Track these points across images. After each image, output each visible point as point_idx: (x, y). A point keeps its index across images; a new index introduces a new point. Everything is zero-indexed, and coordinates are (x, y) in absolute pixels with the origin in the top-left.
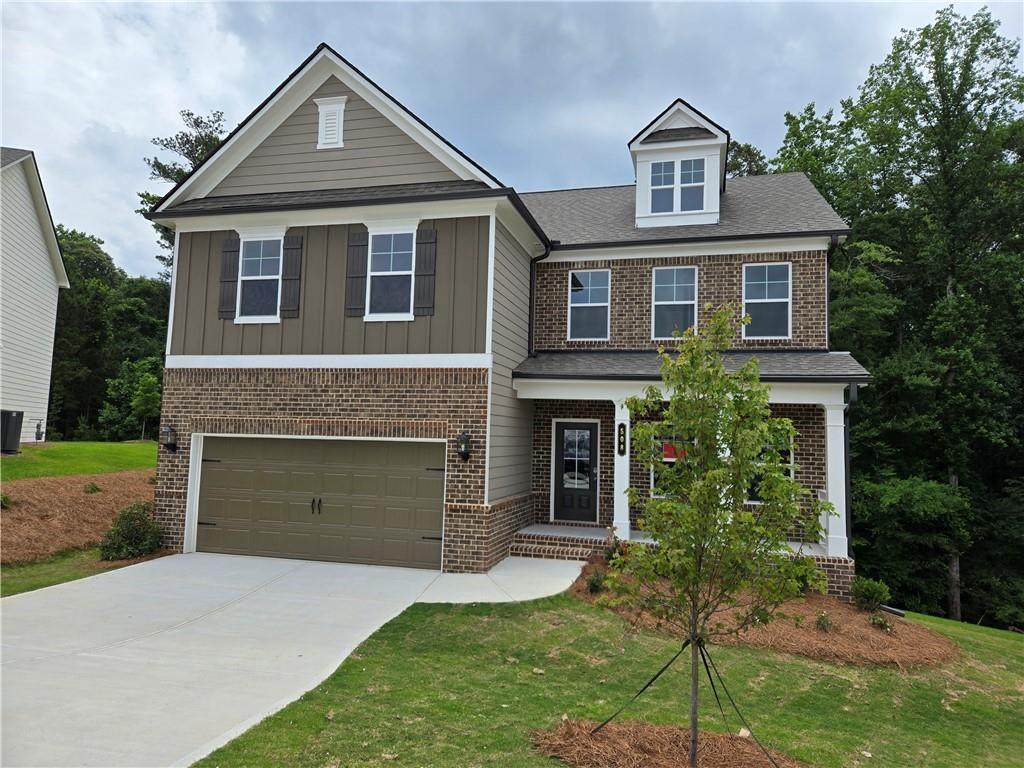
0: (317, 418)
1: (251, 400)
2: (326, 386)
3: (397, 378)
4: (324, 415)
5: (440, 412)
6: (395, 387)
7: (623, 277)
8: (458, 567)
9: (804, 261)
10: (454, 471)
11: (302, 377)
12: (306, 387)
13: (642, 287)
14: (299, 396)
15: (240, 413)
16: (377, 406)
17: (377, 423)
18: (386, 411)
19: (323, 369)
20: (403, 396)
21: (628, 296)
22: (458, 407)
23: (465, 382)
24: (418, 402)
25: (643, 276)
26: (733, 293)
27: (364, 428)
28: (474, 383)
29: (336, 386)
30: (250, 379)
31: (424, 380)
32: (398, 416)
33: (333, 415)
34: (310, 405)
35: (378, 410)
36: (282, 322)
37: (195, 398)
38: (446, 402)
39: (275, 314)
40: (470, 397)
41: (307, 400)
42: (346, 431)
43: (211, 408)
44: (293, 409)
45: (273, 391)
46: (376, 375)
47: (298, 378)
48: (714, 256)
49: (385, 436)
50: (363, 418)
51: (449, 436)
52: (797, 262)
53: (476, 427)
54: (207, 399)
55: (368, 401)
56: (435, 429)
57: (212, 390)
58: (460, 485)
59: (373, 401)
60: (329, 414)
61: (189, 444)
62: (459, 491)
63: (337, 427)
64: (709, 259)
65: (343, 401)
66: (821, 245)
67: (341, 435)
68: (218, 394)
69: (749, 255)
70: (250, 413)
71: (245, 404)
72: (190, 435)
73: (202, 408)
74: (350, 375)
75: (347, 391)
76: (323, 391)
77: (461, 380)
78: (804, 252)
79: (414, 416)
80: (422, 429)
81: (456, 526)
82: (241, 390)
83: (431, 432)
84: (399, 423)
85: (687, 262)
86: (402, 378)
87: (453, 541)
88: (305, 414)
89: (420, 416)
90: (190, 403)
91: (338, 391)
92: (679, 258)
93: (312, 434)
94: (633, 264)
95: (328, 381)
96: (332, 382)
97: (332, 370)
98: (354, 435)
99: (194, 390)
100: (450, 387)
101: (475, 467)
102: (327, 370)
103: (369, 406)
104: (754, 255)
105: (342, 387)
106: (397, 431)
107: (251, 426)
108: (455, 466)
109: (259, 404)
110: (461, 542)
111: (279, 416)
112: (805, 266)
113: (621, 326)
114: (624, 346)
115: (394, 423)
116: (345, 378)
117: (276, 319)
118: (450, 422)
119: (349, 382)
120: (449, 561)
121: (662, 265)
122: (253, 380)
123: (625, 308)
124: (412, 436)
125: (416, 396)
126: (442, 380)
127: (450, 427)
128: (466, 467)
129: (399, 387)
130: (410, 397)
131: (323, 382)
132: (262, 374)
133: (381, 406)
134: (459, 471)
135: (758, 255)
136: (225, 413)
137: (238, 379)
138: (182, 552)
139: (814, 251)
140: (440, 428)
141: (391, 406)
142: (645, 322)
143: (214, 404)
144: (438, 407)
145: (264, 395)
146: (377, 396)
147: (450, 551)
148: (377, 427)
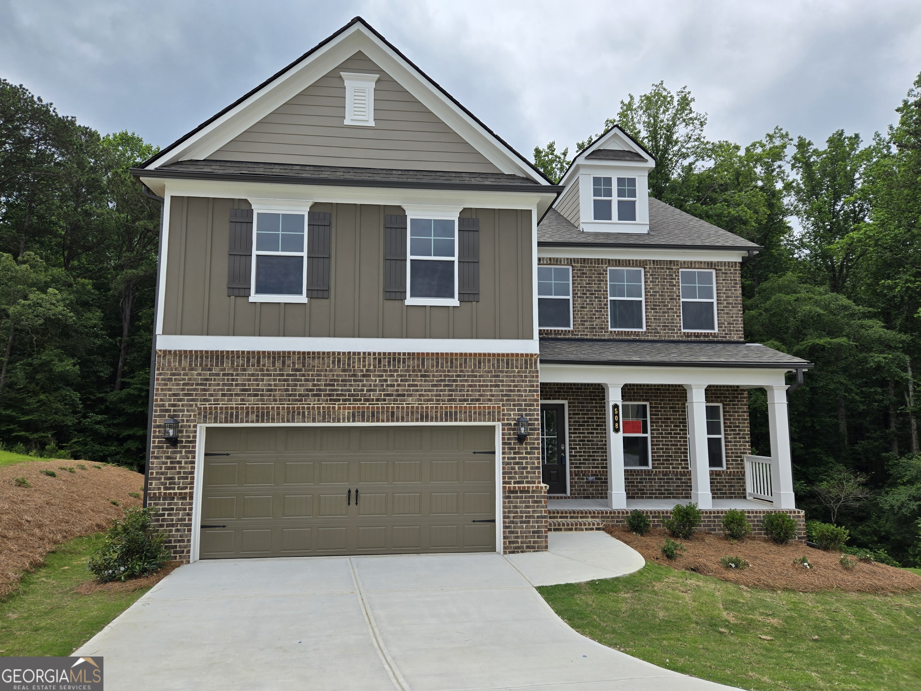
0: (358, 404)
1: (275, 385)
2: (367, 371)
3: (447, 362)
4: (367, 400)
5: (492, 396)
6: (444, 371)
7: (583, 273)
8: (519, 548)
9: (725, 270)
10: (510, 453)
11: (339, 361)
12: (344, 371)
13: (600, 284)
14: (335, 380)
15: (262, 400)
16: (425, 391)
17: (427, 408)
18: (436, 396)
19: (364, 353)
20: (454, 381)
21: (589, 291)
22: (511, 391)
23: (517, 367)
24: (470, 386)
25: (600, 274)
26: (674, 292)
27: (412, 413)
28: (526, 368)
29: (378, 371)
30: (274, 363)
31: (475, 365)
32: (449, 400)
33: (378, 400)
34: (350, 390)
35: (428, 395)
36: (309, 301)
37: (201, 384)
38: (498, 386)
39: (301, 293)
40: (523, 381)
41: (345, 385)
42: (392, 417)
43: (223, 395)
44: (330, 395)
45: (304, 375)
46: (423, 360)
47: (333, 362)
48: (657, 261)
49: (436, 420)
50: (412, 402)
51: (503, 419)
52: (720, 270)
53: (530, 410)
54: (218, 385)
55: (416, 385)
56: (489, 413)
57: (224, 375)
58: (517, 466)
59: (421, 385)
60: (373, 400)
61: (195, 437)
62: (515, 473)
63: (383, 412)
64: (654, 263)
65: (388, 386)
66: (736, 257)
67: (388, 421)
68: (233, 380)
69: (684, 262)
70: (275, 400)
71: (268, 390)
72: (195, 426)
73: (211, 395)
74: (394, 359)
75: (392, 376)
76: (363, 376)
77: (512, 364)
78: (725, 263)
79: (465, 400)
80: (475, 413)
81: (515, 507)
82: (263, 375)
83: (485, 415)
84: (451, 407)
85: (637, 265)
86: (452, 362)
87: (513, 522)
88: (344, 400)
89: (472, 400)
90: (195, 390)
91: (382, 376)
92: (629, 261)
93: (354, 421)
94: (591, 263)
95: (369, 365)
96: (375, 366)
97: (374, 354)
98: (403, 420)
99: (200, 374)
100: (502, 372)
101: (531, 448)
102: (369, 354)
103: (417, 391)
104: (688, 262)
105: (385, 371)
106: (449, 416)
107: (278, 414)
108: (510, 449)
109: (287, 390)
110: (521, 522)
111: (313, 403)
112: (726, 273)
113: (583, 318)
114: (586, 335)
115: (446, 408)
116: (389, 362)
117: (303, 299)
118: (503, 405)
119: (394, 366)
120: (510, 542)
121: (616, 266)
122: (278, 364)
123: (586, 301)
124: (466, 421)
125: (467, 381)
126: (493, 365)
127: (503, 410)
128: (522, 449)
129: (449, 371)
130: (461, 381)
131: (364, 366)
132: (289, 357)
133: (430, 391)
134: (515, 453)
135: (691, 262)
136: (242, 400)
137: (259, 362)
138: (188, 562)
139: (732, 262)
140: (494, 412)
141: (441, 391)
142: (603, 315)
143: (229, 390)
144: (491, 391)
145: (292, 380)
146: (425, 381)
147: (511, 532)
148: (427, 412)
